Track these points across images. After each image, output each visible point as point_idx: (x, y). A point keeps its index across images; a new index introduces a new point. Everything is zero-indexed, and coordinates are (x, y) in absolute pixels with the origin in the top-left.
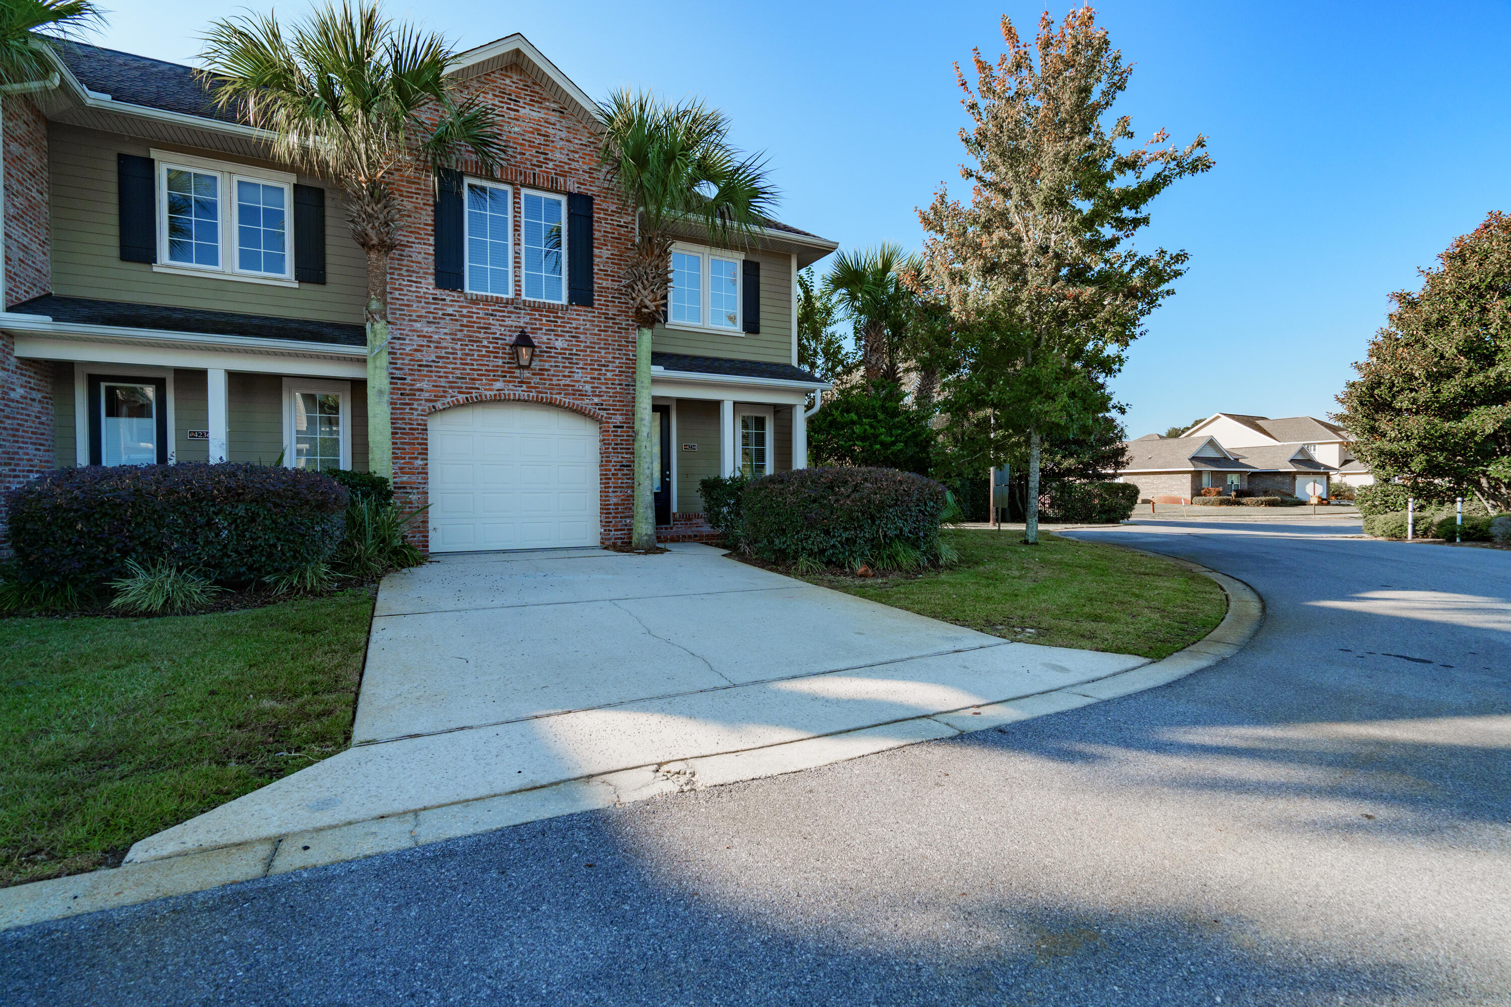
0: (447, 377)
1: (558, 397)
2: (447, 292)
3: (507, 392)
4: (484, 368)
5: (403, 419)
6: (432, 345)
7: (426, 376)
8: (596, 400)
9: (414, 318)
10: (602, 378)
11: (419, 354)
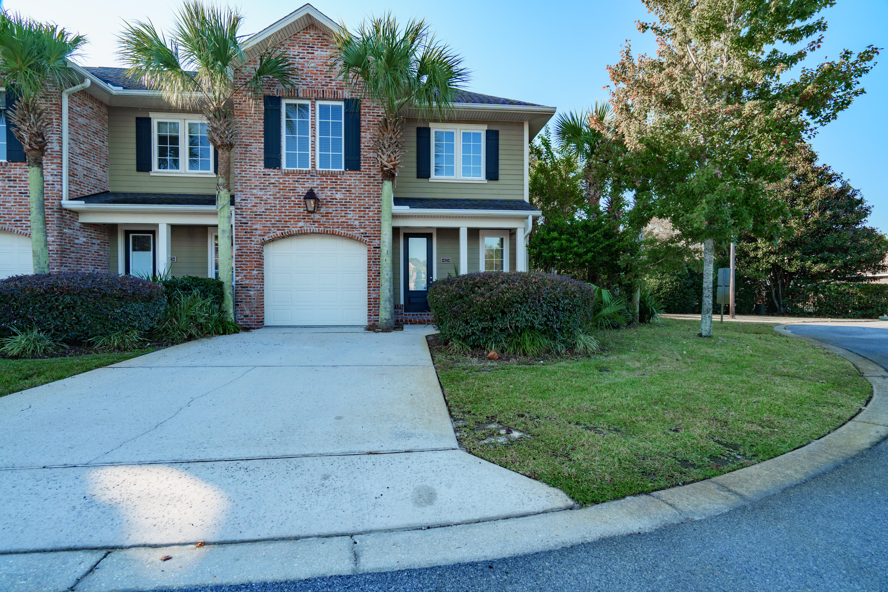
0: (271, 221)
1: (337, 230)
2: (271, 170)
3: (305, 228)
4: (292, 214)
5: (247, 247)
6: (263, 202)
7: (259, 221)
8: (362, 231)
9: (253, 187)
10: (366, 216)
11: (255, 208)
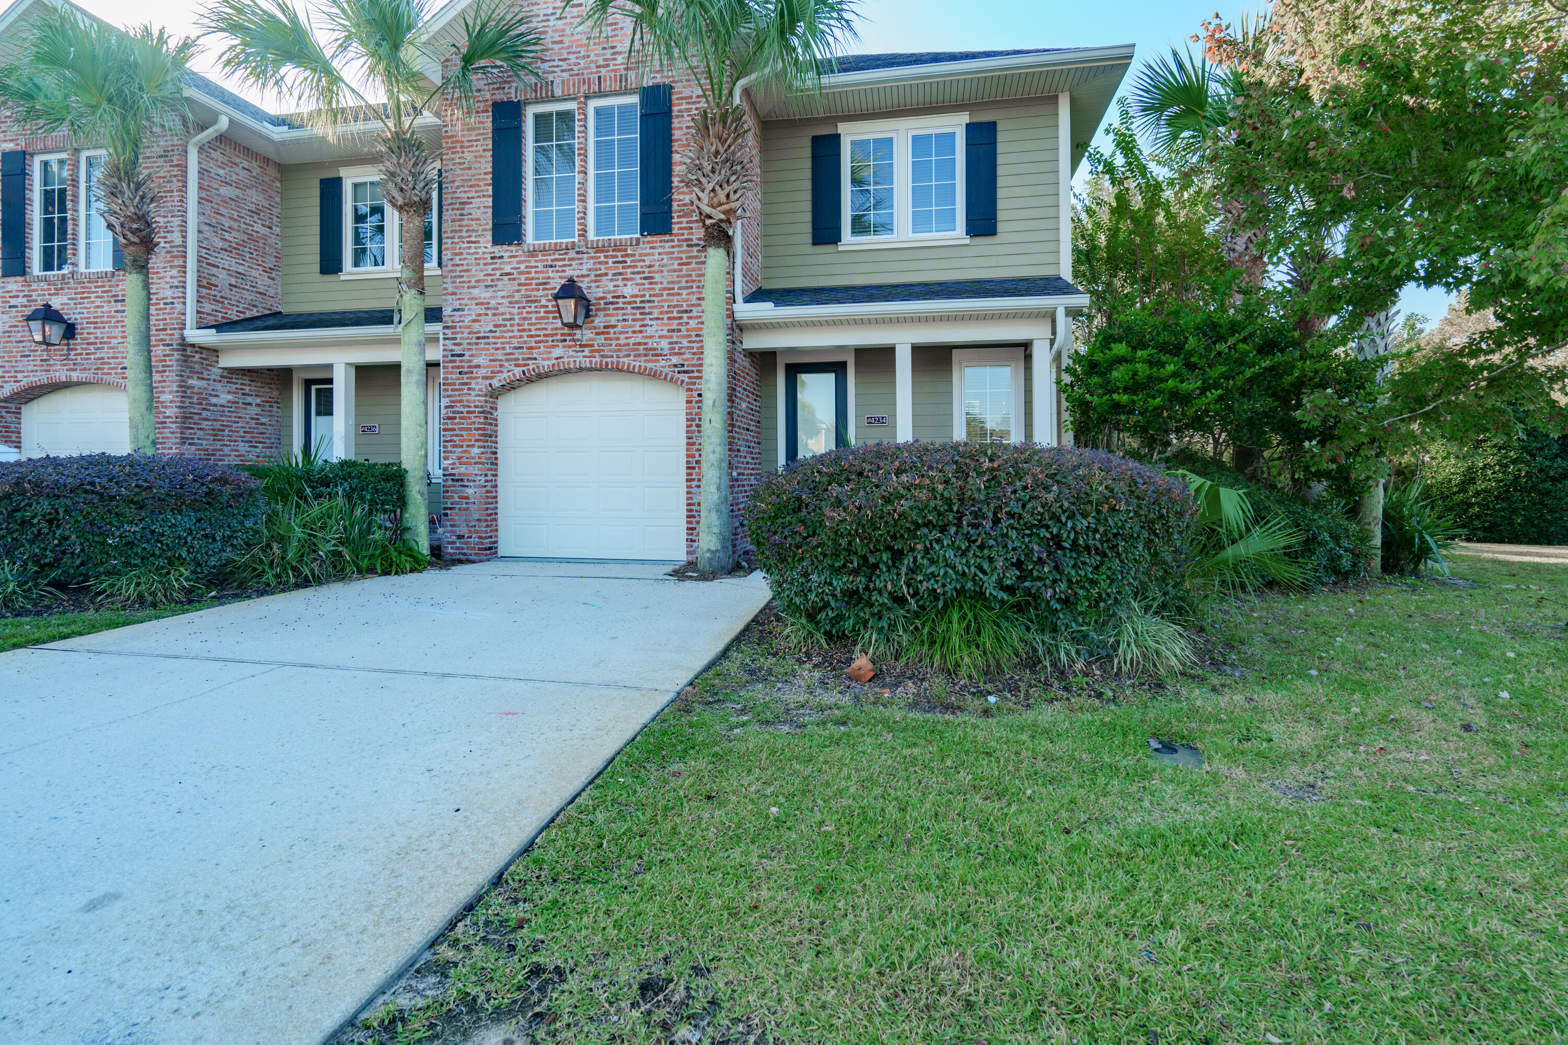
0: (504, 349)
1: (626, 360)
2: (505, 247)
3: (566, 360)
4: (541, 333)
5: (461, 401)
6: (490, 312)
7: (483, 349)
8: (675, 360)
9: (473, 284)
10: (683, 328)
11: (476, 324)
